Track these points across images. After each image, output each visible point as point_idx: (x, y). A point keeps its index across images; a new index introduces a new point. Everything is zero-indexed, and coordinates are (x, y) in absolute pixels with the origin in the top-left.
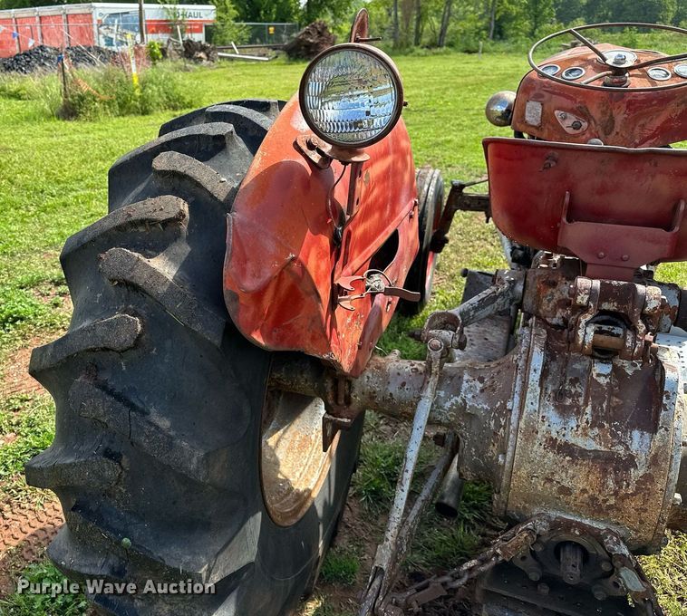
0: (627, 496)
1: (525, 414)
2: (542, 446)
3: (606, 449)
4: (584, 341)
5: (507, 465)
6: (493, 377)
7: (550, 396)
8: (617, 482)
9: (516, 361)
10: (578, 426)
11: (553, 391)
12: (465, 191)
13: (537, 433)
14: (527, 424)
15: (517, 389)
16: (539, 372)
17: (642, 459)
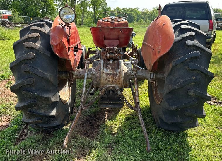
0: (117, 79)
1: (101, 70)
2: (105, 75)
3: (113, 73)
4: (108, 56)
5: (100, 79)
7: (105, 67)
8: (115, 78)
10: (109, 70)
12: (91, 50)
15: (100, 67)
16: (103, 63)
17: (118, 73)
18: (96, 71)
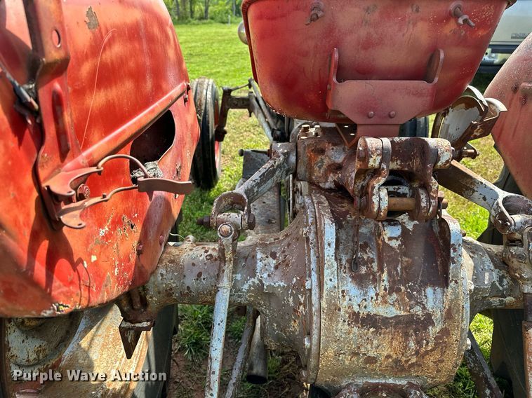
0: (427, 353)
1: (325, 293)
2: (347, 323)
3: (406, 313)
4: (379, 208)
5: (314, 348)
6: (284, 252)
7: (345, 268)
8: (418, 343)
9: (306, 234)
10: (377, 295)
11: (347, 261)
12: (233, 94)
13: (340, 310)
14: (329, 302)
15: (313, 266)
16: (333, 245)
17: (438, 316)
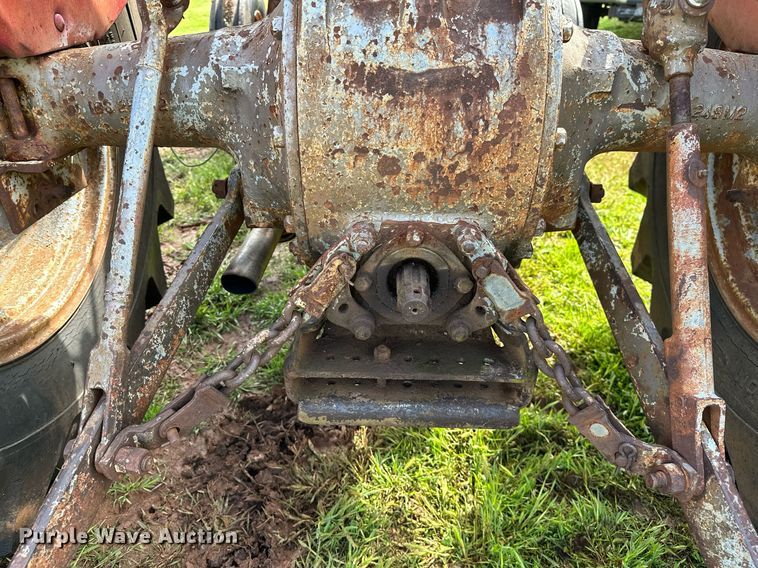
0: (486, 147)
1: (304, 29)
2: (342, 85)
3: (447, 65)
5: (289, 140)
8: (470, 125)
10: (397, 33)
13: (329, 60)
14: (311, 48)
17: (504, 72)
18: (256, 56)
